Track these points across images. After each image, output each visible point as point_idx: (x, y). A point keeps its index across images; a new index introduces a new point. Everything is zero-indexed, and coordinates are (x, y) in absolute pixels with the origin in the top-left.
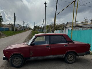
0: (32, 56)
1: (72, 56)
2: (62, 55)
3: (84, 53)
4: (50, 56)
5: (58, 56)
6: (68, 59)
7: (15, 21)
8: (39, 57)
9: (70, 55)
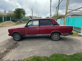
0: (26, 34)
1: (57, 35)
2: (49, 35)
3: (68, 34)
4: (39, 35)
5: (45, 35)
6: (53, 37)
7: (32, 14)
8: (31, 35)
9: (55, 34)
